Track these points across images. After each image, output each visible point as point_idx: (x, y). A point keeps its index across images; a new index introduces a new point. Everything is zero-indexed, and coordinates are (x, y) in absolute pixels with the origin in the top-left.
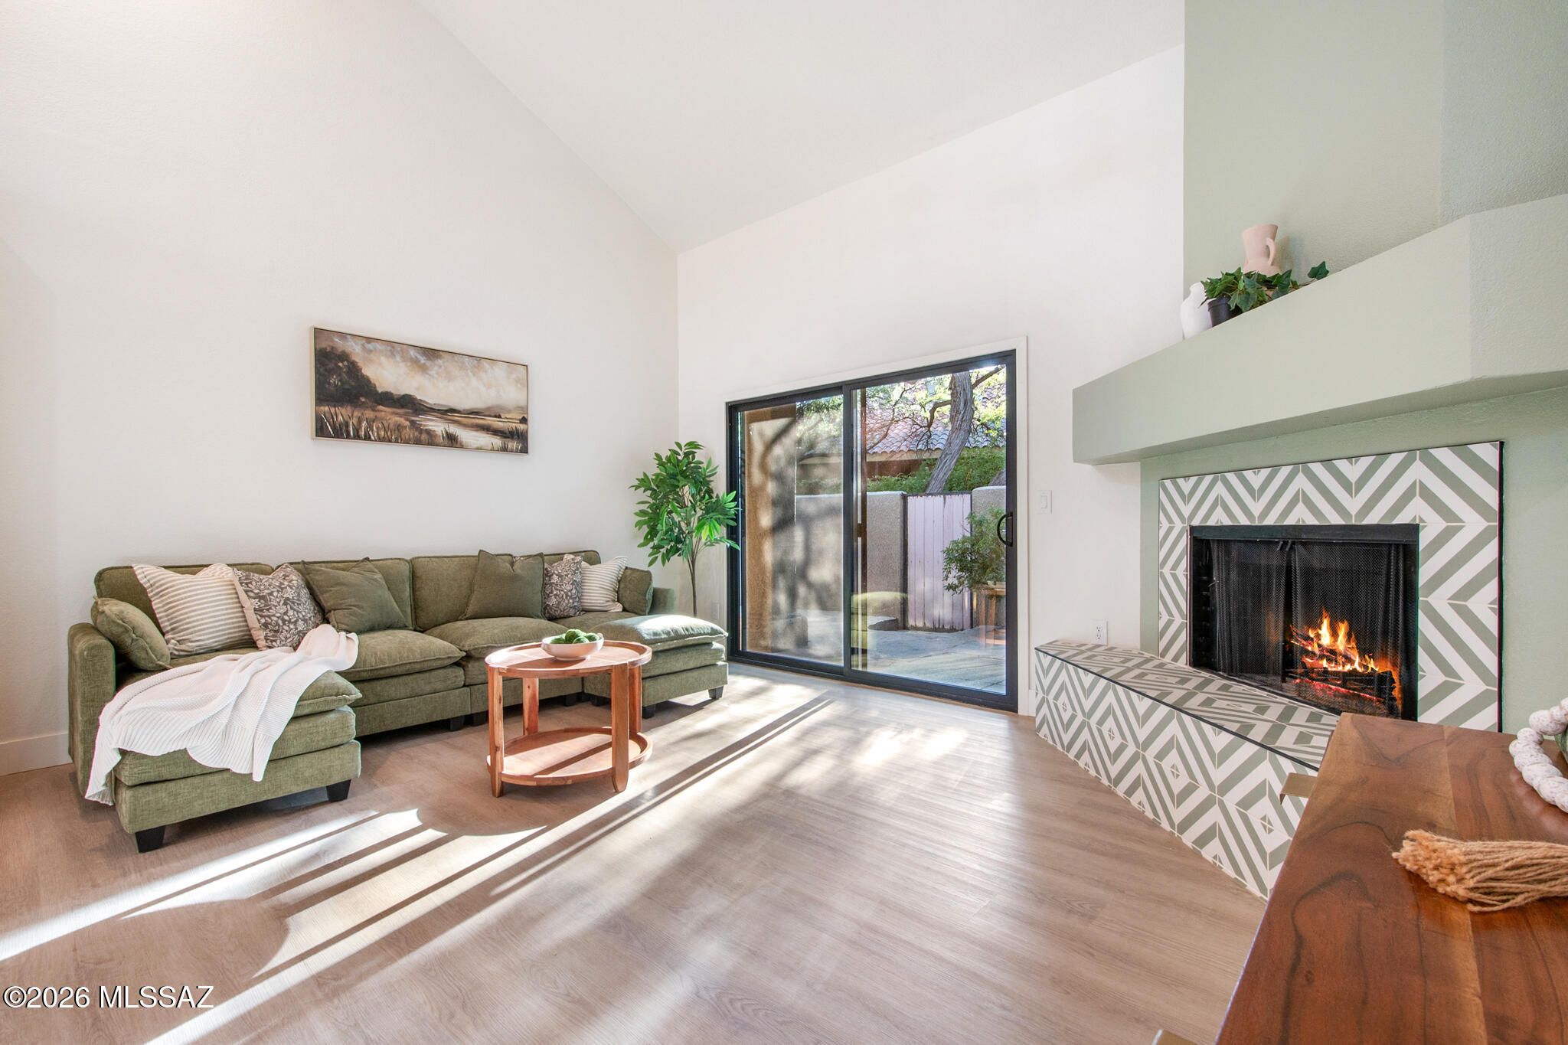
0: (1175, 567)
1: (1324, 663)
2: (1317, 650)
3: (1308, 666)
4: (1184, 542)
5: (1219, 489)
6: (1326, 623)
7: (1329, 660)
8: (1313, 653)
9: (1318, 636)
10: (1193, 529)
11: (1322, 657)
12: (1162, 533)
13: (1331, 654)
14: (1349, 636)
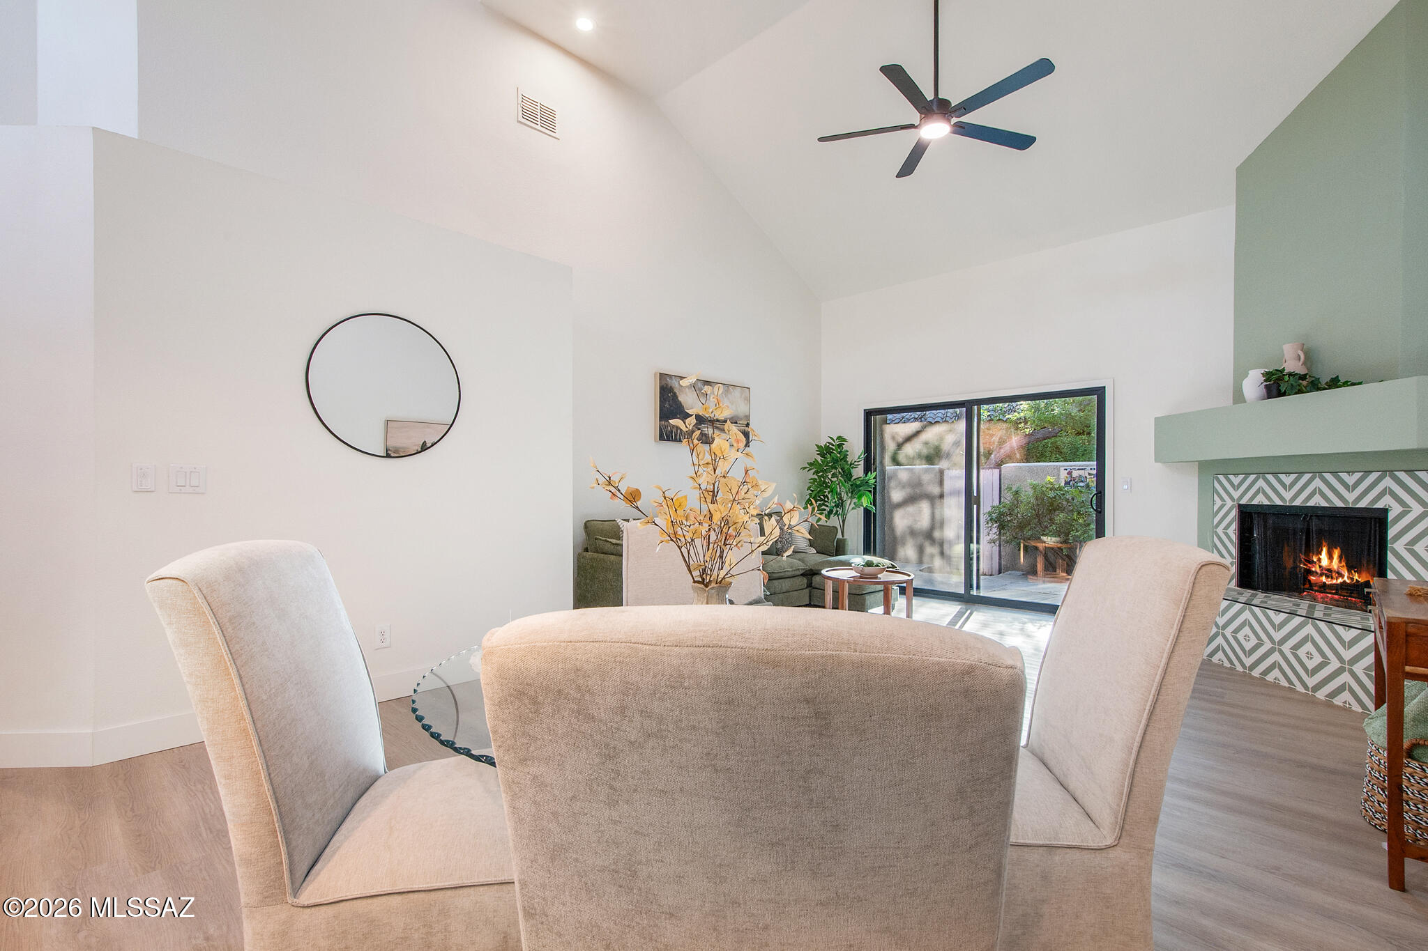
0: (1227, 527)
1: (1324, 579)
2: (1318, 570)
3: (1312, 582)
4: (1234, 513)
5: (1261, 483)
6: (1325, 550)
7: (1327, 577)
8: (1317, 573)
9: (1319, 560)
10: (1240, 506)
11: (1322, 575)
12: (1216, 508)
13: (1329, 572)
14: (1340, 558)
